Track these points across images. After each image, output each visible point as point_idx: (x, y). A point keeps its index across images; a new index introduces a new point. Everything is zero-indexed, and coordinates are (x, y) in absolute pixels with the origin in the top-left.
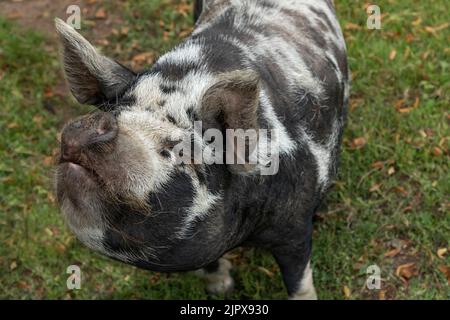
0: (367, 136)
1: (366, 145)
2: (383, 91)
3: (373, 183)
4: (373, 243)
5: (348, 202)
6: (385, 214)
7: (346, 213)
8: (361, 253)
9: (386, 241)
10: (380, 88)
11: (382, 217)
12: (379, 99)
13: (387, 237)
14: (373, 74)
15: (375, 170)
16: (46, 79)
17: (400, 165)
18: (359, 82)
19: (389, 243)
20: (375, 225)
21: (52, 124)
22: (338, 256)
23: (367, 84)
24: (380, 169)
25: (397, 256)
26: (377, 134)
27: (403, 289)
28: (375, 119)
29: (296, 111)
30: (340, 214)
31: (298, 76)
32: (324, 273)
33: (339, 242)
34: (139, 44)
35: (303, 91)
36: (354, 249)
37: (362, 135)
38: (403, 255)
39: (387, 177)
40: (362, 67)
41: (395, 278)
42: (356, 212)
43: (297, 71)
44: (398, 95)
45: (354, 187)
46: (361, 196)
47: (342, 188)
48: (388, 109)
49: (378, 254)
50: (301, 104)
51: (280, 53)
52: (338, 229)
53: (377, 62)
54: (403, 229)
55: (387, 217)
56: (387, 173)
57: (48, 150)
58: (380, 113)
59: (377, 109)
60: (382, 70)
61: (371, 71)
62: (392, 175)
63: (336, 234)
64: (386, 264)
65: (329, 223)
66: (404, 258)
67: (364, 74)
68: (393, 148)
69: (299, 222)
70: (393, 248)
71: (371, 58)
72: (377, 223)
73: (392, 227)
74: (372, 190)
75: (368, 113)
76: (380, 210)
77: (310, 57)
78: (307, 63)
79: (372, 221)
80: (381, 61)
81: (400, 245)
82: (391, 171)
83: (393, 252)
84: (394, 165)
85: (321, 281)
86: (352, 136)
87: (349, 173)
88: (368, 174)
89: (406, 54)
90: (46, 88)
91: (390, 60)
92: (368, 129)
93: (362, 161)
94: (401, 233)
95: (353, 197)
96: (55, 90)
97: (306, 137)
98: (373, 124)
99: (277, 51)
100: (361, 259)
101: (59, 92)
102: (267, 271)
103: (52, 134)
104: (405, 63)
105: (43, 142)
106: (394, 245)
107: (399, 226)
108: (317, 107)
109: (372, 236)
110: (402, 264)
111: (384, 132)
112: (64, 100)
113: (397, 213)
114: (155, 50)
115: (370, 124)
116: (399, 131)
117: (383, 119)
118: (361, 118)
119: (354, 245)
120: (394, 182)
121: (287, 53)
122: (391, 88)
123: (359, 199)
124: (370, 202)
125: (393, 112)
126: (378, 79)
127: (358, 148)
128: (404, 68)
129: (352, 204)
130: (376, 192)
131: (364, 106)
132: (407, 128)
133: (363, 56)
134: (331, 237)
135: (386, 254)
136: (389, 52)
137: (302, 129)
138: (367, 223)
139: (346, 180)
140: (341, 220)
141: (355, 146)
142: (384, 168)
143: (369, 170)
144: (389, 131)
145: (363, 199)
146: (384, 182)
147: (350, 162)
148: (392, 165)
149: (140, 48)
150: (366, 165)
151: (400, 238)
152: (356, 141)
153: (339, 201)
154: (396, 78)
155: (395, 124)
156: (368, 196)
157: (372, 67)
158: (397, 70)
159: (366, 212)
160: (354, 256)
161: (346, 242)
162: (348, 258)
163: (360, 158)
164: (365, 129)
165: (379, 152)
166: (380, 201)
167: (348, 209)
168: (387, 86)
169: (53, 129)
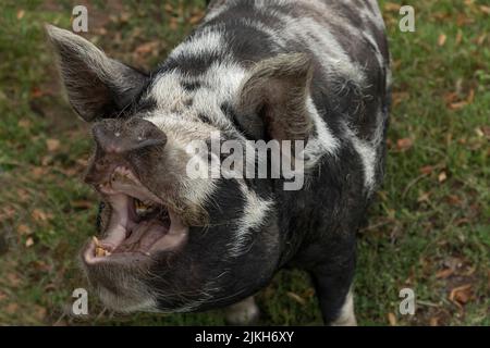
0: (413, 136)
1: (413, 147)
2: (431, 83)
3: (421, 192)
4: (422, 262)
5: (391, 214)
6: (436, 227)
7: (390, 227)
8: (409, 274)
9: (437, 259)
10: (428, 79)
11: (432, 231)
12: (427, 93)
13: (439, 255)
14: (419, 63)
15: (423, 176)
16: (32, 75)
17: (453, 170)
18: (403, 73)
19: (441, 262)
20: (424, 241)
21: (42, 128)
22: (381, 277)
23: (412, 75)
24: (429, 175)
25: (451, 277)
26: (425, 134)
27: (458, 315)
28: (422, 116)
29: (337, 103)
30: (383, 229)
31: (335, 61)
32: (364, 299)
33: (382, 262)
34: (142, 33)
35: (342, 78)
36: (399, 270)
37: (408, 135)
38: (458, 276)
39: (438, 185)
40: (406, 55)
41: (448, 303)
42: (401, 227)
43: (334, 56)
44: (450, 87)
45: (399, 196)
46: (407, 207)
47: (385, 197)
48: (437, 104)
49: (429, 275)
50: (342, 95)
51: (313, 37)
52: (380, 246)
53: (423, 48)
54: (457, 245)
55: (438, 232)
56: (437, 179)
57: (38, 159)
58: (428, 109)
59: (424, 105)
60: (429, 58)
61: (417, 60)
62: (443, 182)
63: (379, 252)
64: (437, 287)
65: (369, 239)
66: (459, 279)
67: (409, 64)
68: (444, 150)
69: (346, 234)
70: (445, 268)
71: (417, 44)
72: (427, 238)
73: (443, 243)
74: (420, 199)
75: (413, 109)
76: (429, 224)
77: (346, 39)
78: (344, 46)
79: (421, 237)
80: (429, 48)
81: (454, 264)
82: (442, 177)
83: (446, 273)
84: (446, 170)
85: (361, 308)
86: (396, 136)
87: (392, 180)
88: (414, 181)
89: (458, 39)
90: (34, 87)
91: (438, 46)
92: (414, 128)
93: (408, 166)
94: (456, 250)
95: (397, 209)
96: (43, 89)
97: (350, 133)
98: (420, 123)
99: (308, 33)
100: (408, 281)
101: (49, 91)
102: (297, 297)
103: (41, 140)
104: (457, 49)
105: (31, 150)
106: (447, 264)
107: (453, 242)
108: (359, 97)
109: (421, 255)
110: (456, 286)
111: (433, 131)
112: (55, 101)
113: (450, 227)
114: (161, 38)
115: (417, 122)
116: (451, 129)
117: (432, 116)
118: (406, 116)
119: (399, 265)
120: (446, 190)
121: (320, 36)
122: (440, 80)
123: (405, 211)
124: (418, 214)
125: (444, 106)
126: (425, 68)
127: (403, 150)
128: (456, 55)
129: (396, 217)
130: (425, 202)
131: (409, 101)
132: (460, 125)
133: (407, 42)
134: (372, 256)
135: (438, 275)
136: (438, 36)
137: (345, 124)
138: (415, 238)
139: (389, 188)
140: (384, 236)
141: (399, 148)
142: (434, 174)
143: (415, 177)
144: (439, 130)
145: (410, 211)
146: (433, 190)
147: (394, 168)
148: (443, 170)
149: (143, 37)
150: (412, 170)
151: (454, 256)
152: (401, 143)
153: (381, 213)
154: (447, 68)
155: (446, 123)
156: (415, 206)
157: (418, 55)
158: (448, 58)
159: (414, 226)
160: (400, 278)
161: (390, 261)
162: (392, 280)
163: (406, 163)
164: (410, 128)
165: (428, 155)
166: (430, 213)
167: (392, 223)
168: (436, 76)
169: (42, 135)
